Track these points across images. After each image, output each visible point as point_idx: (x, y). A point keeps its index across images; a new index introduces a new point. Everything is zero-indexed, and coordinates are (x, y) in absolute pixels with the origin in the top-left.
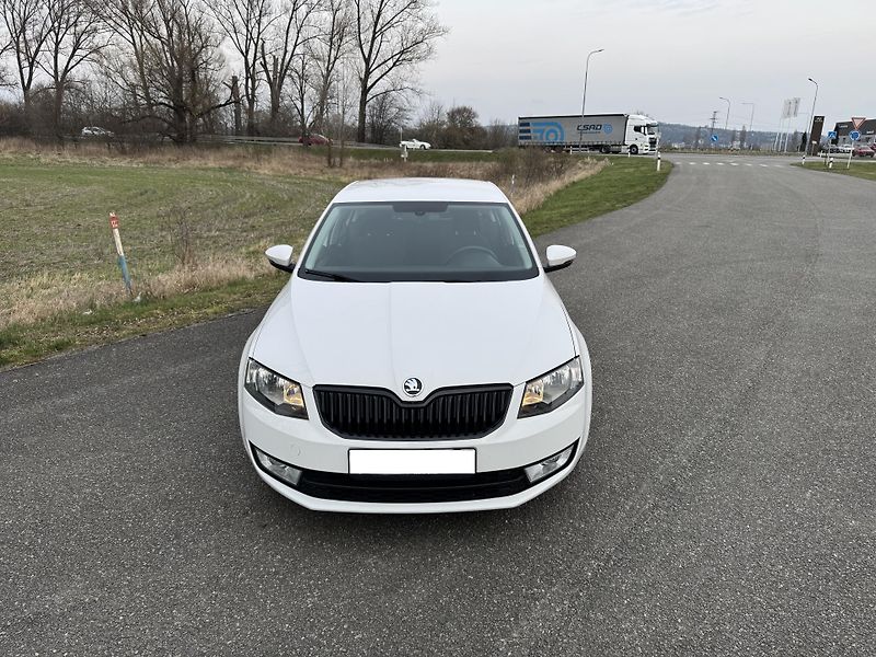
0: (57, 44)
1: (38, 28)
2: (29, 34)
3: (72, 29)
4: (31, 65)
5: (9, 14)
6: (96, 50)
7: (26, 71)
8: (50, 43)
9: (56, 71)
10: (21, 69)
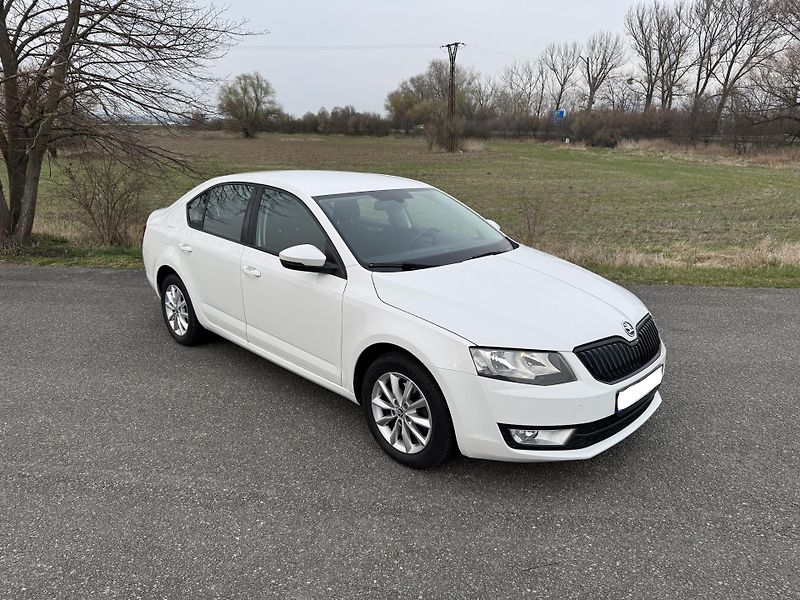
0: (735, 55)
1: (723, 43)
2: (715, 49)
3: (753, 40)
4: (708, 76)
5: (703, 35)
6: (771, 56)
7: (702, 82)
8: (730, 55)
9: (727, 80)
10: (699, 79)
